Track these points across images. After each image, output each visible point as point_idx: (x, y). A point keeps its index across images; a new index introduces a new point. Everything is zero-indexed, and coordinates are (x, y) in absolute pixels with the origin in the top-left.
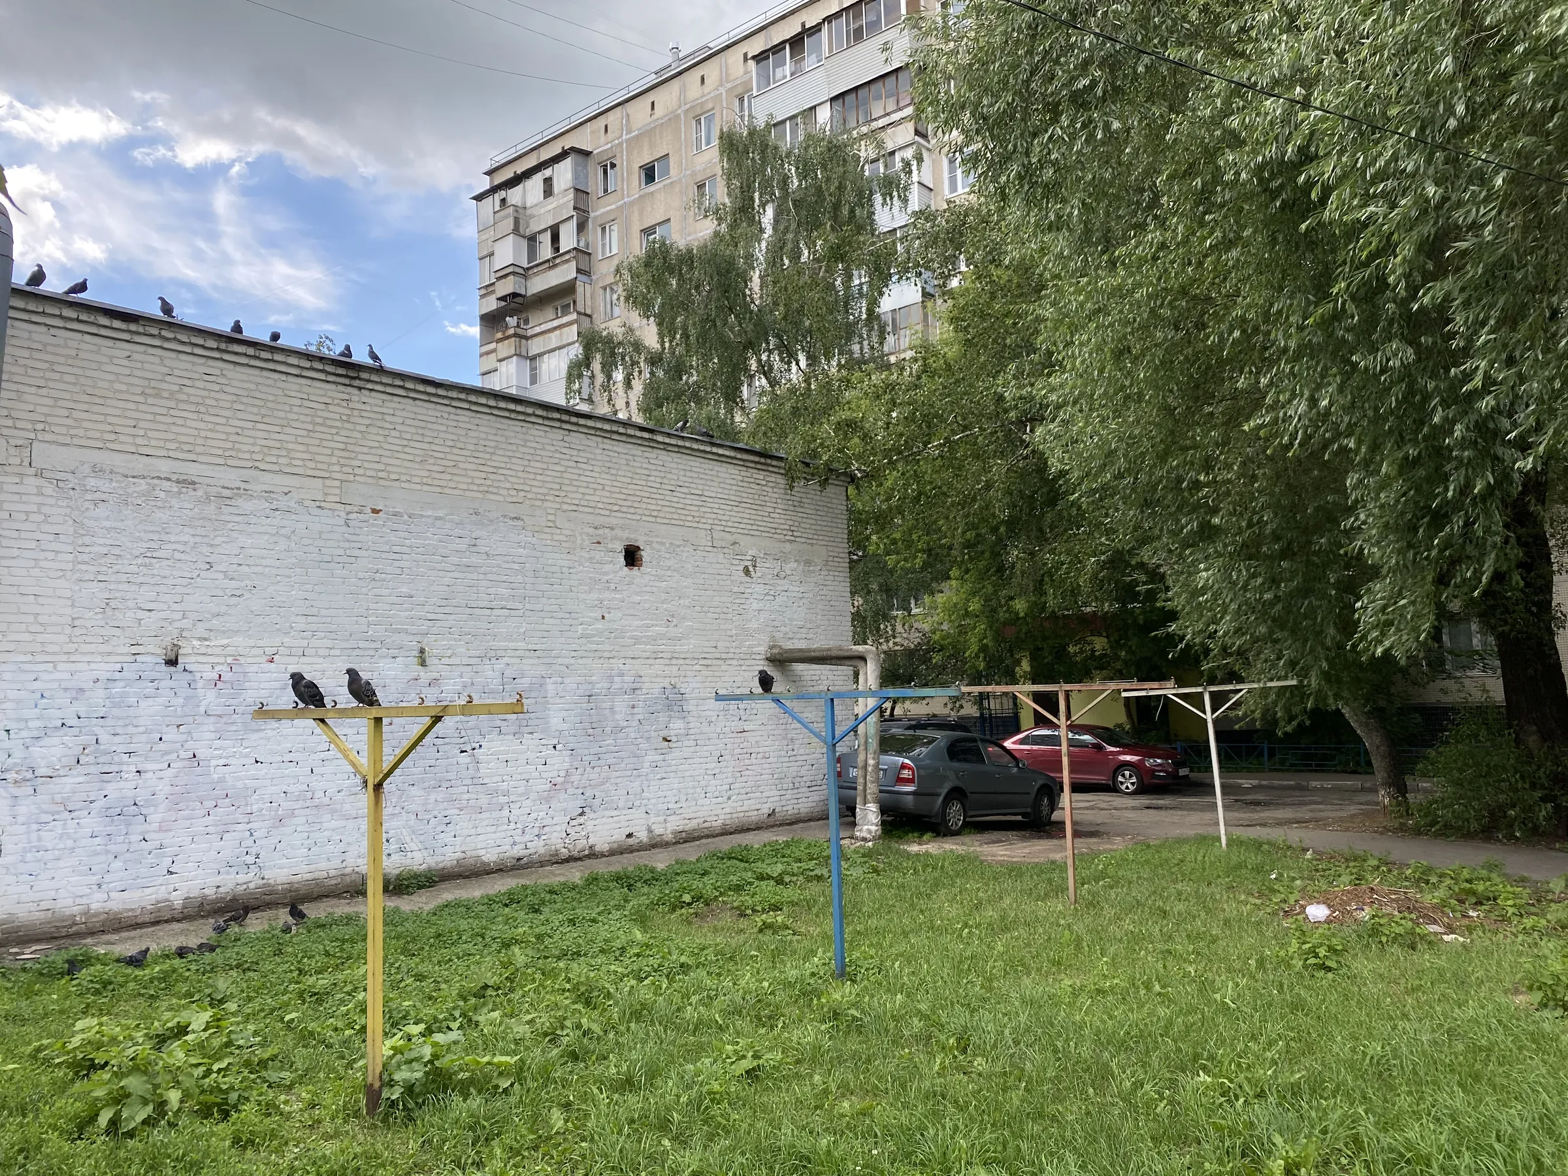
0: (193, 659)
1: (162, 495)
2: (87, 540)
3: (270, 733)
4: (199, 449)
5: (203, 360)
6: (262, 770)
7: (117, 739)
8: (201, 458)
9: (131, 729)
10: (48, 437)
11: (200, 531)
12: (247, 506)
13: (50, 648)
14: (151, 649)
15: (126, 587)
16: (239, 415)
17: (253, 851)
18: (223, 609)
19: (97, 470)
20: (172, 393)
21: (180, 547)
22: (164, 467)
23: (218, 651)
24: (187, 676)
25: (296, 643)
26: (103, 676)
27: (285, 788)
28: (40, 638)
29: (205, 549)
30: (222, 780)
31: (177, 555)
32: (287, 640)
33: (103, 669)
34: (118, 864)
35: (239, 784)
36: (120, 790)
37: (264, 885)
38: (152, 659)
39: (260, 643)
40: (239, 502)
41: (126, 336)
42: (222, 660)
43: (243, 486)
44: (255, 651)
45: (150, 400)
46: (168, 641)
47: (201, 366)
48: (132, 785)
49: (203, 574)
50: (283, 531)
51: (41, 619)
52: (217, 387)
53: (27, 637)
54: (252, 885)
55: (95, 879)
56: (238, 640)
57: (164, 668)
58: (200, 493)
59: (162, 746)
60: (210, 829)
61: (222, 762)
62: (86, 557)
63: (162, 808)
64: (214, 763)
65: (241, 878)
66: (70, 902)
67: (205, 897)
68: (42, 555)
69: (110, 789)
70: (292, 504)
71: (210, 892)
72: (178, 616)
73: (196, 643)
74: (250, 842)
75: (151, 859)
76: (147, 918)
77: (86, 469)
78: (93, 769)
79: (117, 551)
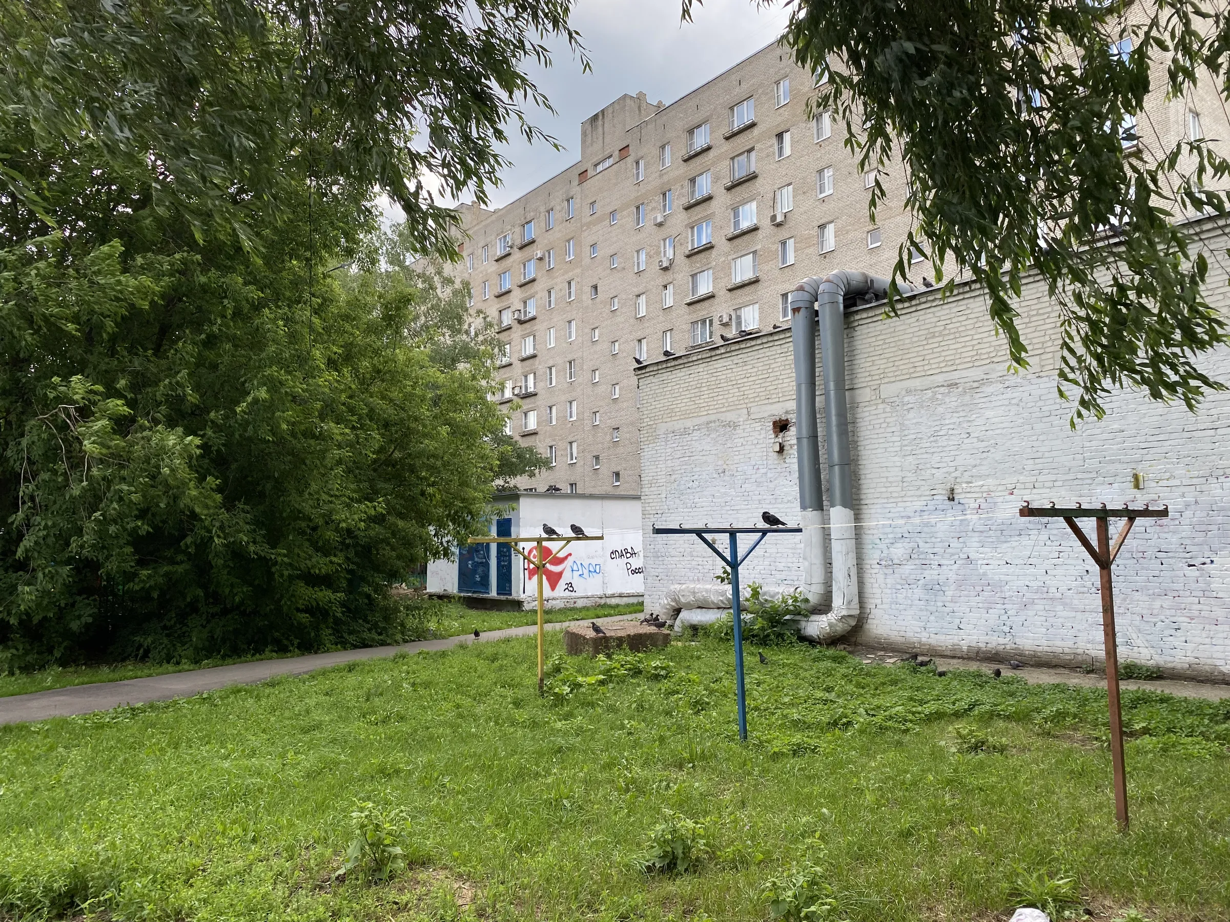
0: (963, 496)
1: (940, 397)
2: (906, 432)
3: (1015, 544)
4: (957, 362)
5: (955, 304)
6: (1011, 569)
7: (927, 545)
8: (959, 367)
9: (933, 540)
10: (886, 380)
11: (962, 414)
12: (988, 390)
13: (895, 495)
14: (940, 491)
15: (925, 456)
16: (980, 330)
17: (1008, 623)
18: (978, 462)
19: (909, 392)
20: (940, 332)
21: (952, 426)
22: (940, 379)
23: (977, 489)
24: (960, 507)
25: (1029, 479)
26: (918, 508)
27: (1027, 583)
28: (890, 489)
29: (965, 425)
30: (985, 574)
31: (951, 432)
32: (1022, 478)
33: (918, 505)
34: (932, 618)
35: (997, 578)
36: (931, 574)
37: (1016, 649)
38: (942, 498)
39: (1004, 482)
40: (984, 389)
41: (914, 309)
42: (980, 495)
43: (986, 377)
44: (1000, 488)
45: (930, 341)
46: (949, 486)
47: (954, 308)
48: (936, 572)
49: (966, 441)
50: (1014, 401)
51: (890, 479)
52: (964, 318)
53: (884, 490)
54: (1008, 647)
55: (922, 624)
56: (990, 481)
57: (947, 502)
58: (960, 389)
59: (949, 550)
60: (980, 605)
61: (985, 562)
62: (906, 442)
63: (952, 587)
64: (980, 562)
65: (1001, 641)
66: (911, 634)
67: (979, 648)
68: (887, 445)
69: (927, 573)
70: (1019, 380)
71: (982, 645)
72: (952, 469)
73: (964, 485)
74: (1005, 617)
75: (948, 618)
76: (948, 653)
77: (904, 392)
78: (917, 562)
79: (920, 436)
